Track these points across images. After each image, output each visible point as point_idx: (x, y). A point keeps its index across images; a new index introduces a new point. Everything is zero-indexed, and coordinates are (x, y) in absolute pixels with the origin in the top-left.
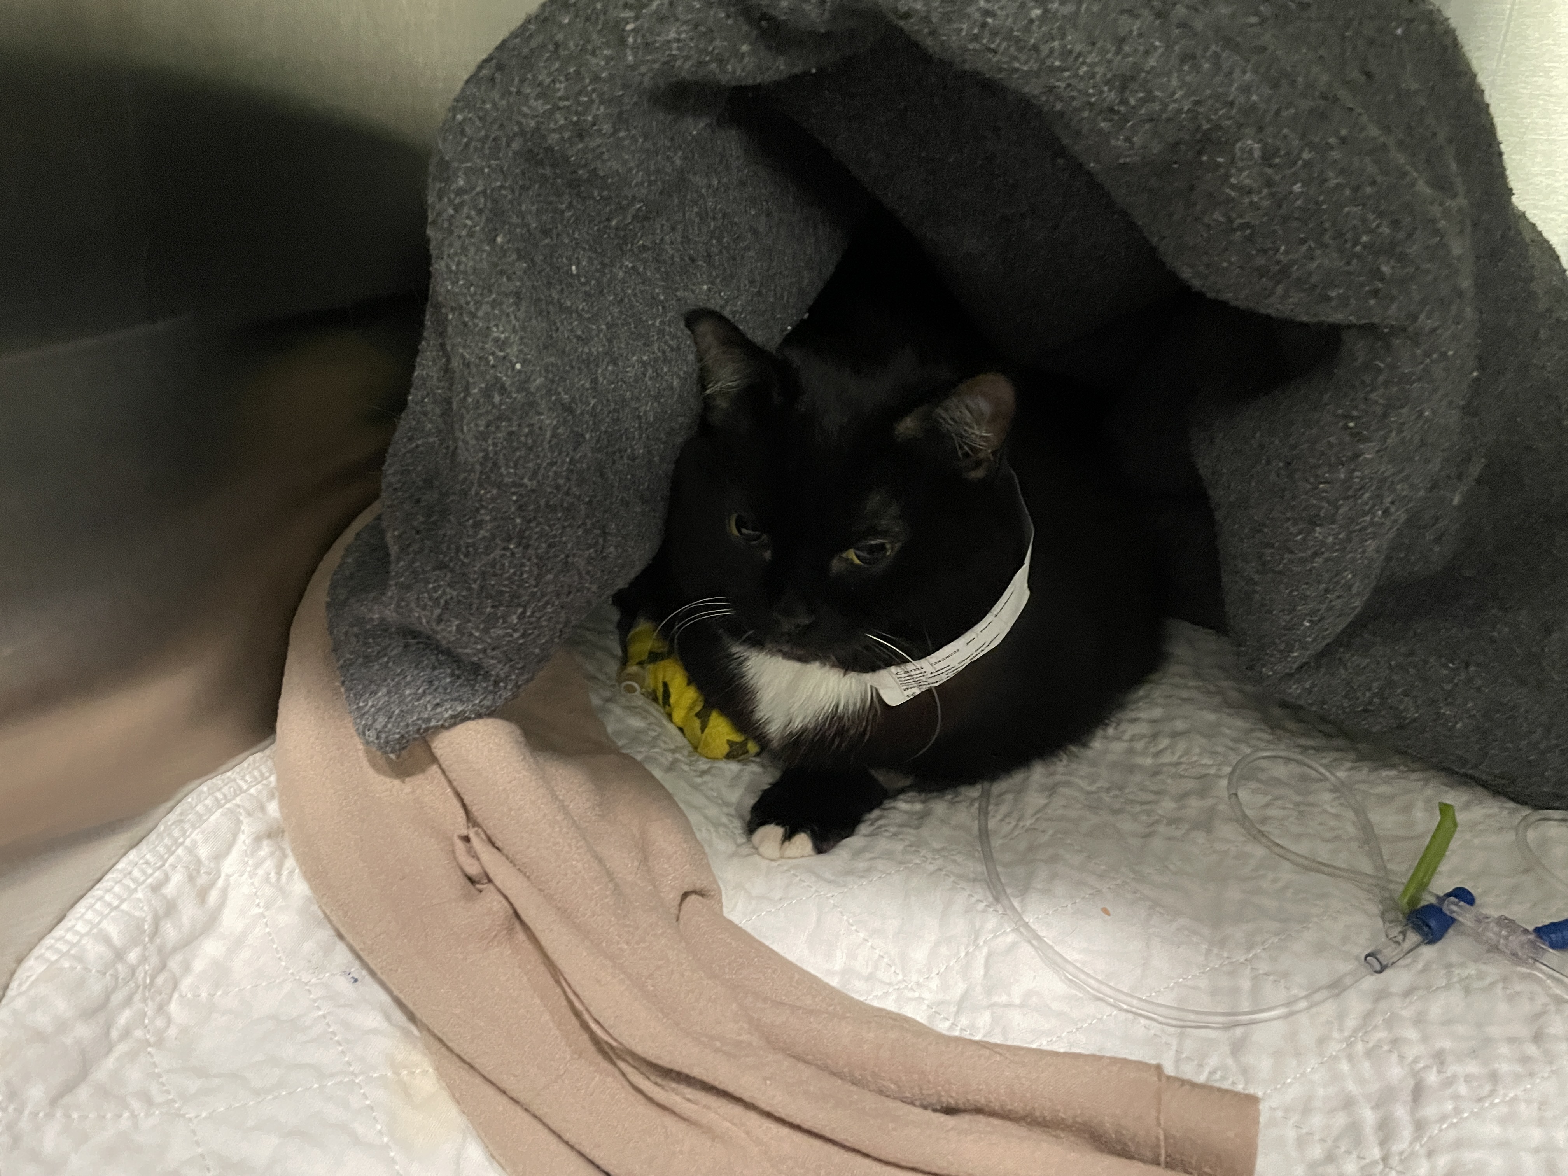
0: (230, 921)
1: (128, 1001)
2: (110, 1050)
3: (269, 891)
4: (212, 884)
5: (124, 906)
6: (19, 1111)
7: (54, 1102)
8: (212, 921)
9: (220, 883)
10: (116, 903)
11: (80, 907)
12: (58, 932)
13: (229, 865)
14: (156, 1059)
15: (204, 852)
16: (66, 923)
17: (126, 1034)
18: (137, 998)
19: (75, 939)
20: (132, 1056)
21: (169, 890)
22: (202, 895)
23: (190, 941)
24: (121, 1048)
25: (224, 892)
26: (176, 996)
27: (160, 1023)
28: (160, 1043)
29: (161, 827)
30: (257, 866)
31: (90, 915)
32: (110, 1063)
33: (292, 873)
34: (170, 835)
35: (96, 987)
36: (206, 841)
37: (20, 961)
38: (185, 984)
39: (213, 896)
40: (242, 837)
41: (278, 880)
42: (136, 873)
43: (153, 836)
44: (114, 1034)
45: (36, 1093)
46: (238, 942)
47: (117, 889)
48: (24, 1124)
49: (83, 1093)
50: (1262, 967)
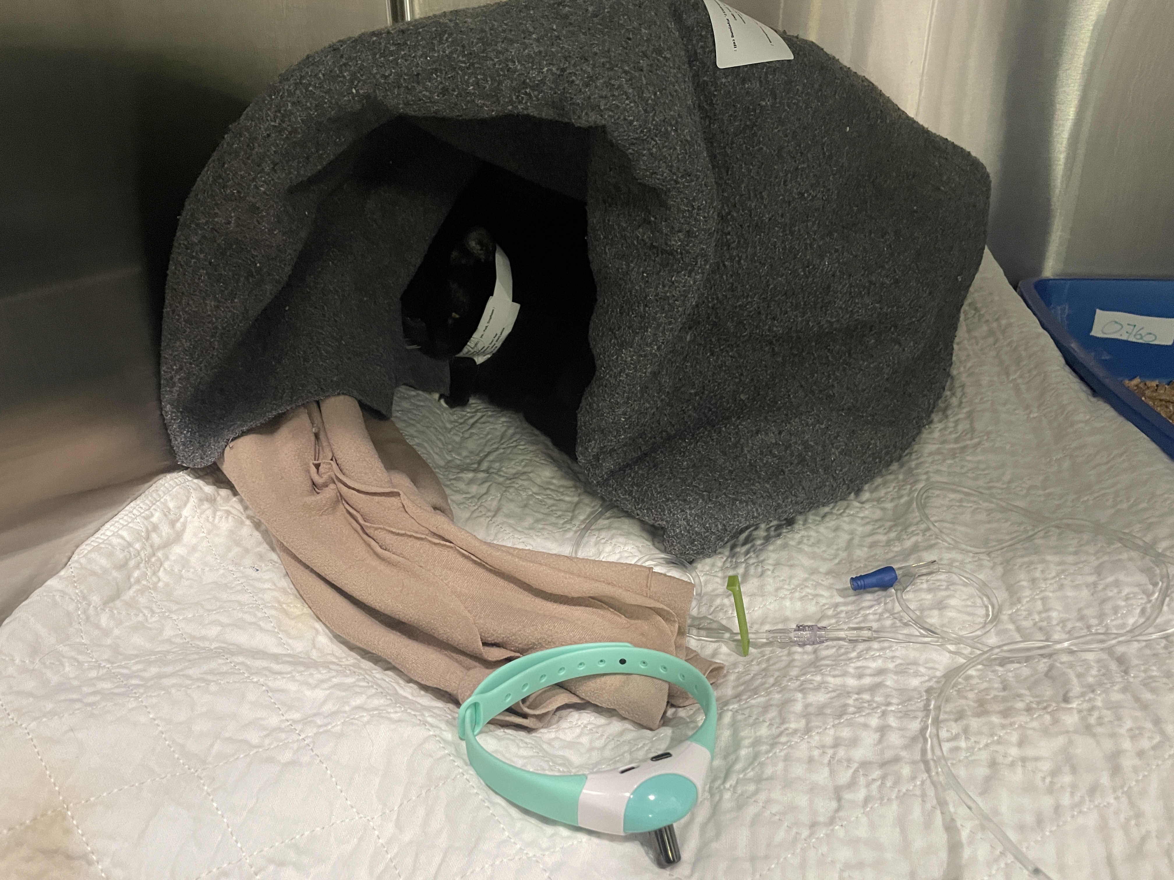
0: (188, 537)
1: (137, 566)
2: (130, 588)
3: (209, 526)
4: (178, 520)
5: (130, 525)
6: (89, 604)
7: (105, 603)
8: (178, 537)
9: (182, 520)
10: (125, 523)
11: (107, 525)
12: (97, 535)
13: (186, 512)
14: (154, 595)
15: (171, 505)
16: (101, 532)
17: (138, 581)
18: (142, 565)
19: (106, 538)
20: (142, 592)
21: (154, 519)
22: (173, 523)
23: (167, 545)
24: (136, 587)
25: (184, 525)
26: (162, 569)
27: (155, 579)
28: (155, 588)
29: (147, 492)
30: (202, 513)
31: (112, 528)
32: (131, 593)
33: (221, 518)
34: (151, 496)
35: (120, 555)
36: (172, 499)
37: (77, 547)
38: (166, 565)
39: (178, 525)
40: (192, 500)
41: (214, 521)
42: (135, 512)
43: (143, 495)
44: (132, 580)
45: (95, 599)
46: (194, 549)
47: (125, 518)
48: (91, 611)
49: (118, 603)
50: (751, 561)
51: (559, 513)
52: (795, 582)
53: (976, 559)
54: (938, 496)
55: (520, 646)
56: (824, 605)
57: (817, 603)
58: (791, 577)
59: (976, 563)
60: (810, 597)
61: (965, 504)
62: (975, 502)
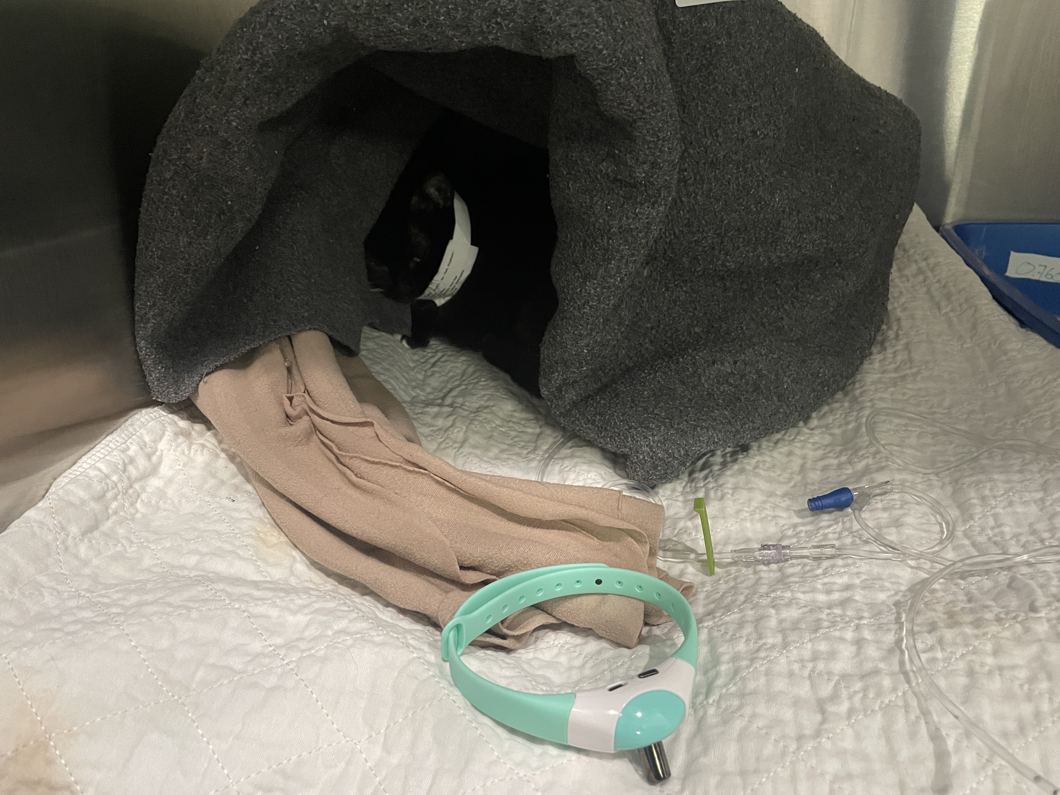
0: (164, 470)
1: (115, 498)
2: (108, 519)
3: (185, 459)
4: (154, 453)
5: (107, 458)
6: (67, 535)
7: (84, 534)
8: (154, 470)
9: (158, 453)
10: (102, 456)
11: (84, 458)
12: (74, 468)
13: (162, 445)
14: (132, 526)
15: (147, 439)
16: (78, 464)
17: (116, 513)
18: (119, 497)
19: (83, 470)
20: (120, 523)
21: (131, 453)
22: (149, 457)
23: (144, 477)
24: (114, 518)
25: (160, 458)
26: (139, 500)
27: (133, 511)
28: (133, 520)
29: (123, 427)
30: (177, 447)
31: (89, 461)
32: (109, 524)
33: (197, 451)
34: (127, 430)
35: (98, 488)
36: (148, 433)
37: (55, 479)
38: (144, 496)
39: (154, 459)
40: (167, 433)
41: (189, 453)
42: (111, 445)
43: (119, 430)
44: (110, 511)
45: (74, 530)
46: (170, 481)
47: (102, 451)
48: (70, 542)
49: (96, 534)
50: (711, 486)
51: (522, 444)
52: (754, 504)
53: (926, 479)
54: (884, 421)
55: (497, 569)
56: (783, 526)
57: (776, 524)
58: (750, 500)
59: (926, 483)
60: (770, 518)
61: (910, 428)
62: (919, 426)
